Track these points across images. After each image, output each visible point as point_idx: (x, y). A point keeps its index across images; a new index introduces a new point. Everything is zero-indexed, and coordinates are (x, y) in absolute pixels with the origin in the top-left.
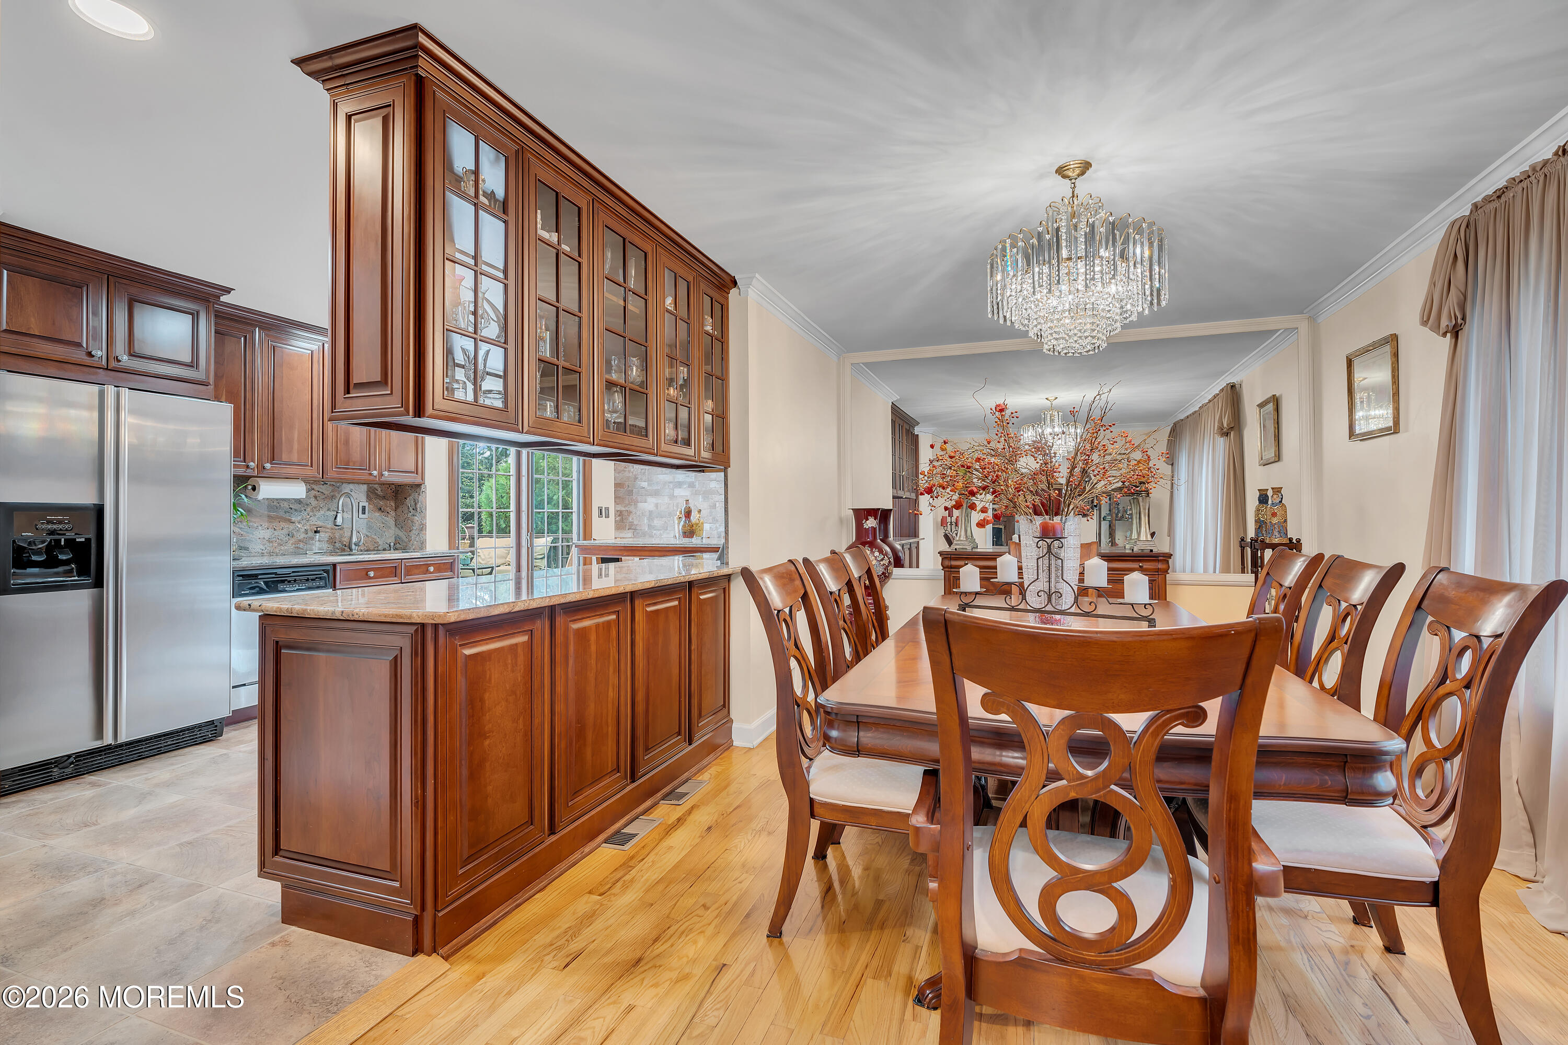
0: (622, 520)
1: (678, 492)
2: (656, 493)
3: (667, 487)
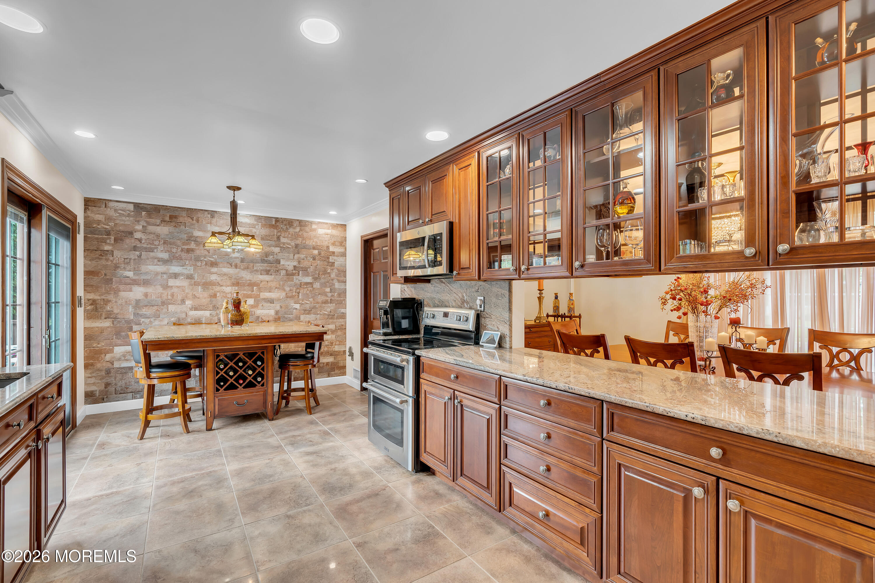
0: (96, 310)
1: (172, 282)
2: (146, 283)
3: (159, 277)
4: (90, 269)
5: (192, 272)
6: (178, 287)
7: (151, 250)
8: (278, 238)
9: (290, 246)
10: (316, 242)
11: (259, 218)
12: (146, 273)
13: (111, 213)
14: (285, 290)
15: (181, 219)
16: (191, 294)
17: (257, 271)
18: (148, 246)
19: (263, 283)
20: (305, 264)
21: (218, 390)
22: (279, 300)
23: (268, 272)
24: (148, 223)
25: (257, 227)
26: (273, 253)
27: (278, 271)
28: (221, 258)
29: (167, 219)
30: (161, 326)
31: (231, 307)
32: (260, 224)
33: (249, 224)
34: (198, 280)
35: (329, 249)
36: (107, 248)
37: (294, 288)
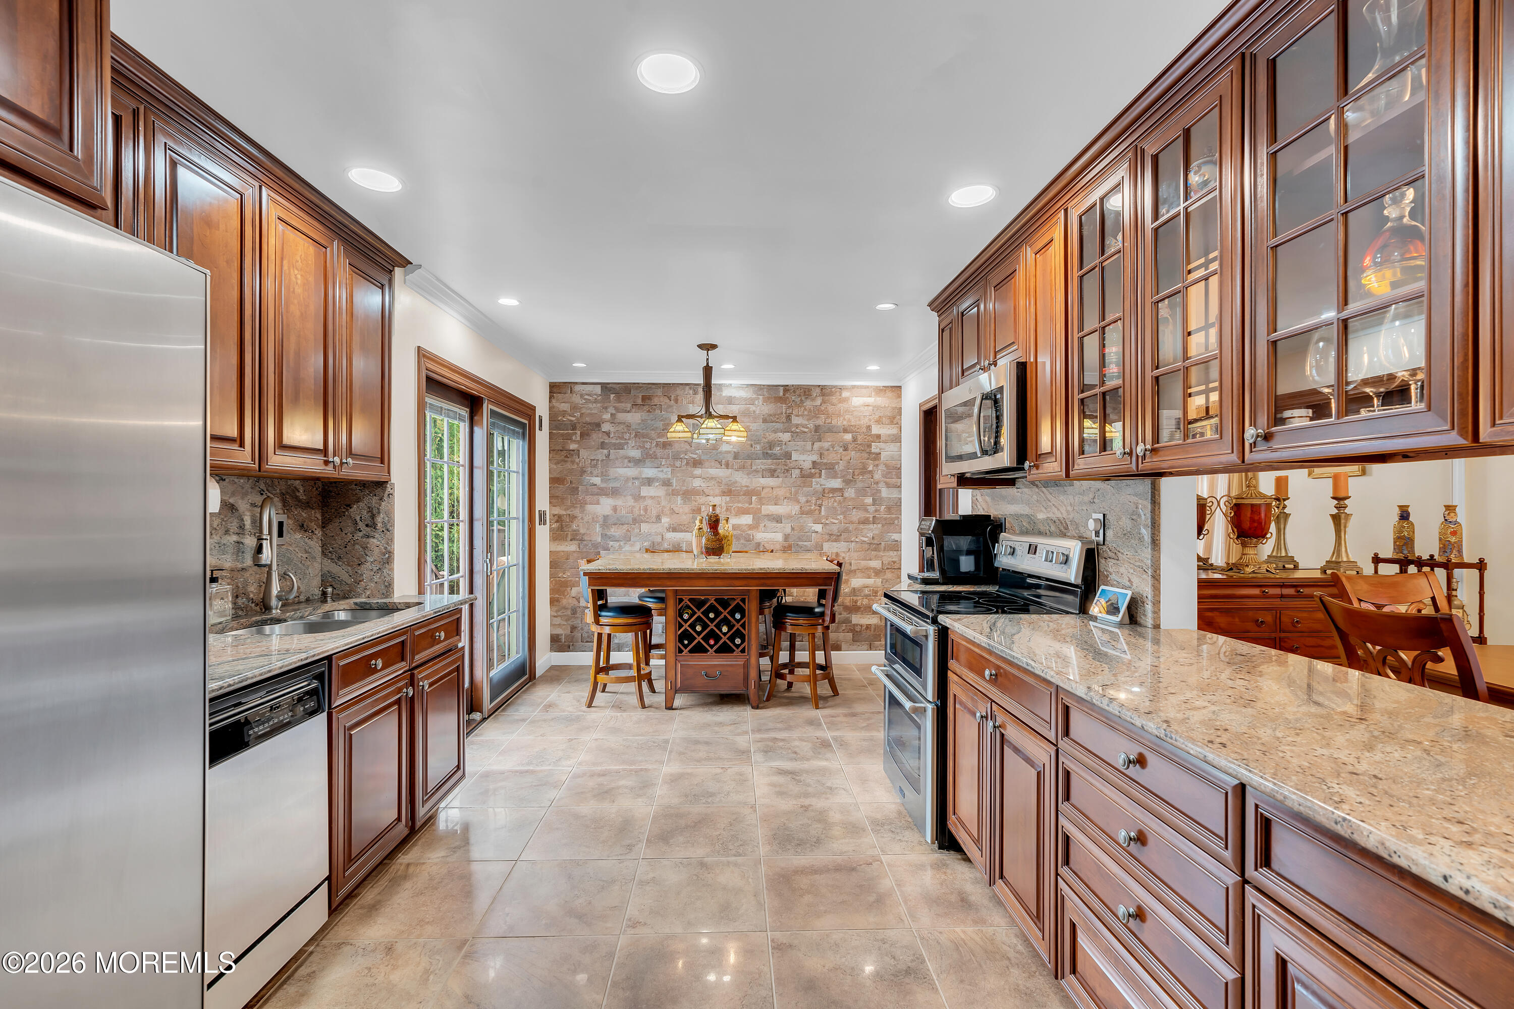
0: (561, 528)
1: (645, 491)
2: (614, 493)
3: (630, 484)
4: (555, 475)
5: (670, 476)
6: (652, 498)
7: (620, 447)
8: (789, 417)
9: (806, 430)
10: (849, 421)
11: (759, 388)
12: (616, 479)
13: (576, 399)
14: (798, 502)
15: (656, 401)
16: (668, 508)
17: (756, 471)
18: (618, 441)
19: (765, 491)
20: (831, 458)
21: (681, 651)
22: (789, 517)
23: (772, 473)
24: (618, 410)
25: (756, 402)
26: (780, 443)
27: (788, 471)
28: (707, 454)
29: (639, 401)
30: (632, 552)
31: (706, 528)
32: (761, 397)
33: (745, 399)
34: (677, 488)
35: (870, 430)
36: (573, 446)
37: (814, 498)
